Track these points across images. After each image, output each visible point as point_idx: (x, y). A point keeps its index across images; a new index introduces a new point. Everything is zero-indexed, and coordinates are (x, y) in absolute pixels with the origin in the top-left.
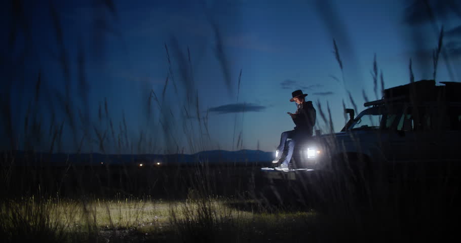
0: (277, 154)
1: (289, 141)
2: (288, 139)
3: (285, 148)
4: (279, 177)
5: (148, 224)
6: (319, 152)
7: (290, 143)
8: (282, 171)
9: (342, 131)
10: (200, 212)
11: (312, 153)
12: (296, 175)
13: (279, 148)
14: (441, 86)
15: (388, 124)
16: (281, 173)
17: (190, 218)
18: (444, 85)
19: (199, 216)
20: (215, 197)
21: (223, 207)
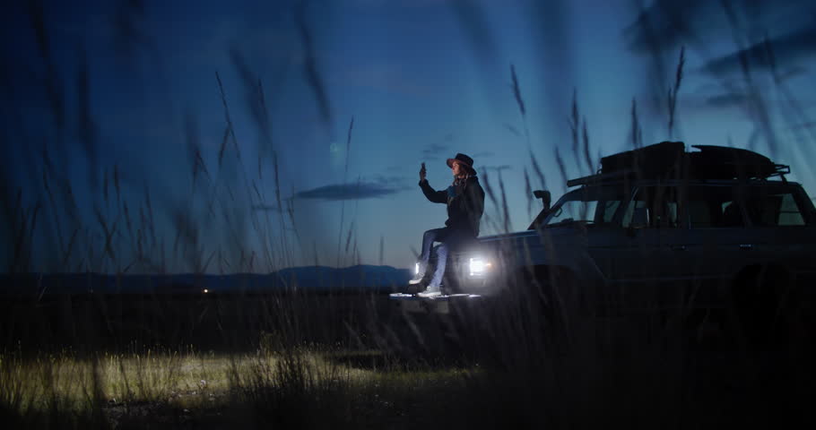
0: (418, 269)
1: (438, 246)
2: (436, 244)
3: (430, 257)
4: (422, 309)
5: (188, 393)
6: (489, 265)
7: (440, 248)
8: (428, 298)
9: (529, 229)
10: (282, 366)
11: (478, 266)
12: (451, 306)
13: (421, 258)
14: (694, 152)
15: (608, 217)
16: (425, 301)
17: (264, 376)
18: (699, 150)
19: (281, 373)
20: (308, 345)
21: (323, 363)
